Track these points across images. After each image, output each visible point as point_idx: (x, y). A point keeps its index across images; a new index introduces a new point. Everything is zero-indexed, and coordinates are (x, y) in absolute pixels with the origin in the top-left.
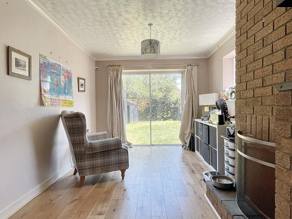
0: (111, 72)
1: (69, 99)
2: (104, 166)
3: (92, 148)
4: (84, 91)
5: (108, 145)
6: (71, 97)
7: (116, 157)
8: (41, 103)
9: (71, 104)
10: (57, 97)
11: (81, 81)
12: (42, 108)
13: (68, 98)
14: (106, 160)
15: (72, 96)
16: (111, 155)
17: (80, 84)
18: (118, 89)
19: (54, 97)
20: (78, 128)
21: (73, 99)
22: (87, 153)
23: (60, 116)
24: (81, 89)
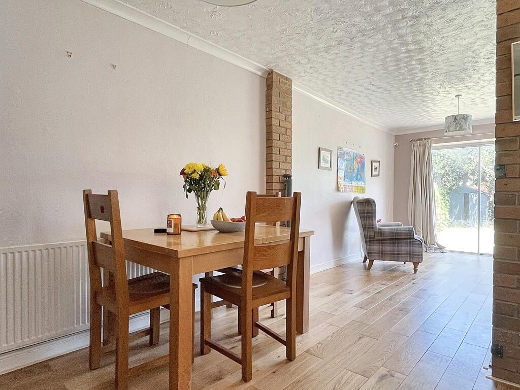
0: (415, 149)
1: (362, 186)
2: (394, 254)
3: (381, 233)
4: (379, 175)
5: (398, 233)
6: (363, 184)
7: (407, 247)
8: (338, 189)
9: (363, 190)
10: (350, 183)
11: (374, 164)
12: (338, 193)
13: (361, 184)
14: (396, 248)
15: (364, 182)
16: (401, 243)
17: (373, 168)
18: (425, 171)
19: (347, 183)
20: (369, 213)
21: (365, 185)
22: (376, 238)
23: (352, 202)
24: (374, 173)
